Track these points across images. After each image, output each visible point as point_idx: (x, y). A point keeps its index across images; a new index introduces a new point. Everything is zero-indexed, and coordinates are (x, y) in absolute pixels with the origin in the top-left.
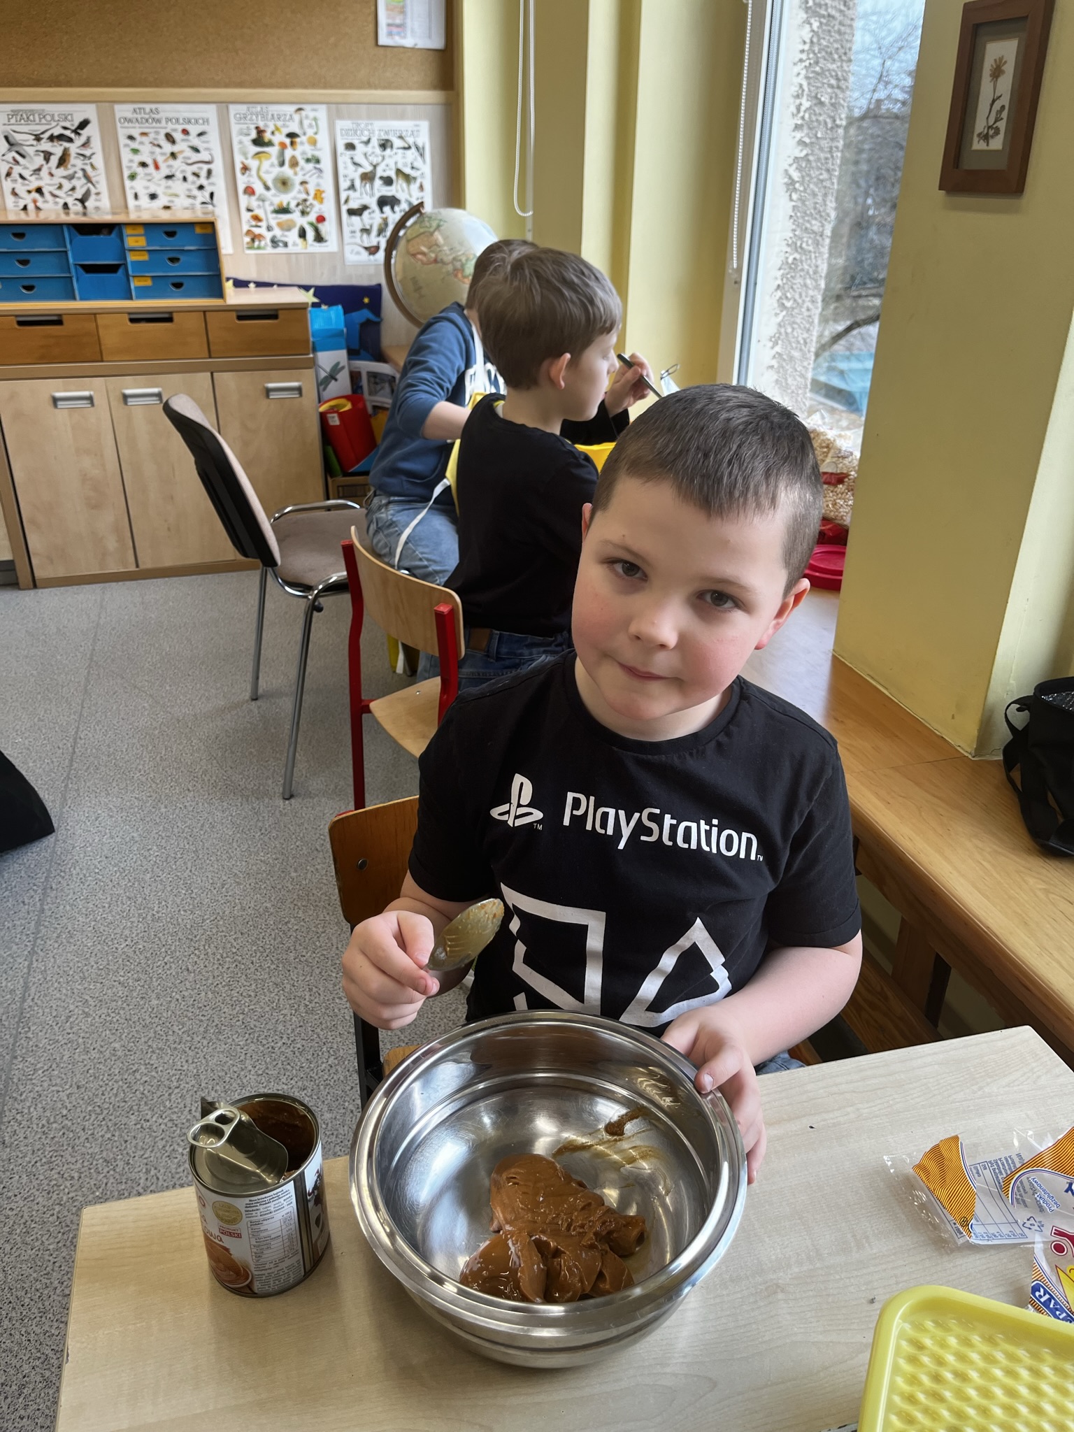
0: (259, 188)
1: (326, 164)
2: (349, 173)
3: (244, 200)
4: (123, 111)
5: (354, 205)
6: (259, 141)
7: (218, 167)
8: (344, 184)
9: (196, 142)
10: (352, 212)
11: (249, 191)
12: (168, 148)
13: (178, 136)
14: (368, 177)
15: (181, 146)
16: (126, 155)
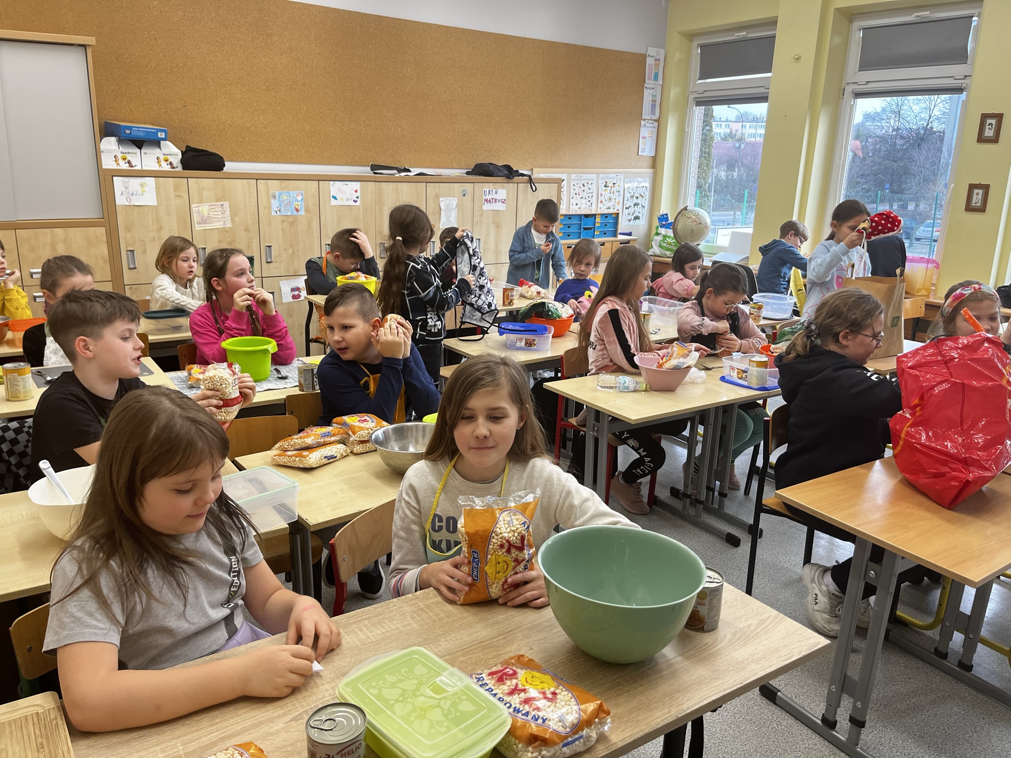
0: (604, 201)
1: (622, 193)
2: (628, 195)
3: (600, 204)
4: (573, 176)
5: (627, 206)
6: (605, 186)
7: (595, 195)
8: (626, 199)
9: (590, 186)
10: (627, 208)
11: (602, 202)
12: (583, 188)
13: (586, 184)
14: (632, 197)
15: (586, 188)
16: (572, 190)
